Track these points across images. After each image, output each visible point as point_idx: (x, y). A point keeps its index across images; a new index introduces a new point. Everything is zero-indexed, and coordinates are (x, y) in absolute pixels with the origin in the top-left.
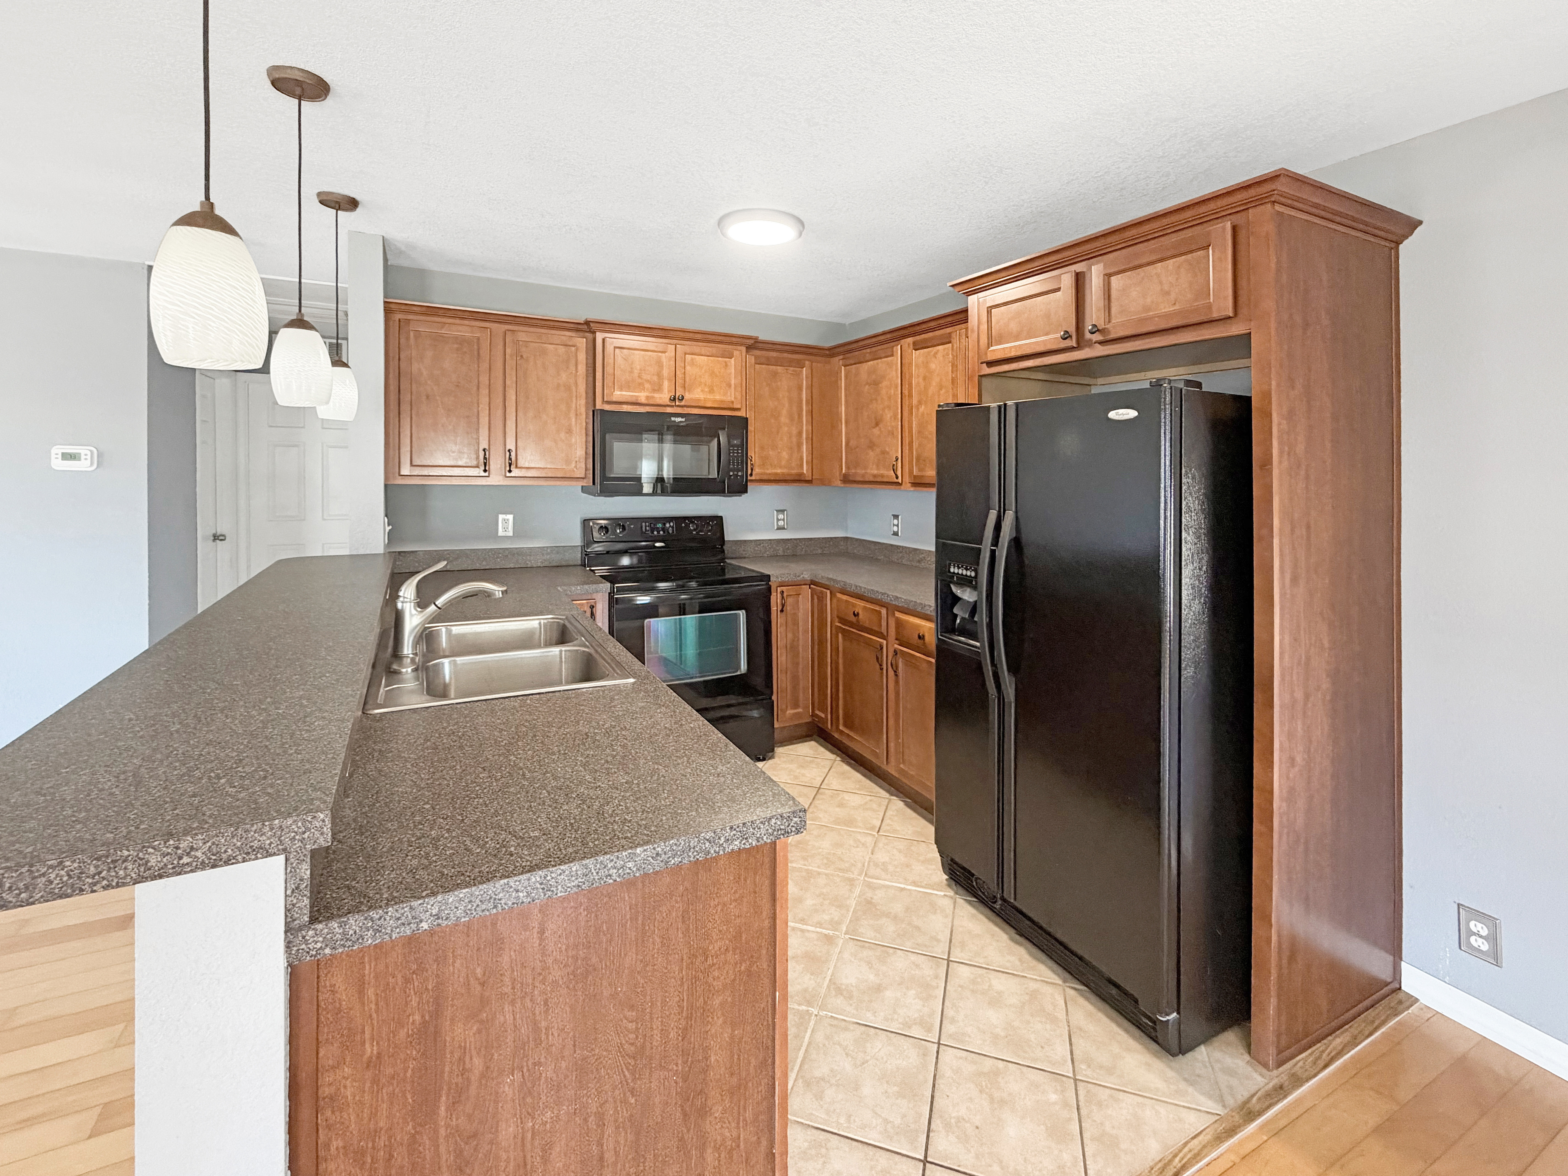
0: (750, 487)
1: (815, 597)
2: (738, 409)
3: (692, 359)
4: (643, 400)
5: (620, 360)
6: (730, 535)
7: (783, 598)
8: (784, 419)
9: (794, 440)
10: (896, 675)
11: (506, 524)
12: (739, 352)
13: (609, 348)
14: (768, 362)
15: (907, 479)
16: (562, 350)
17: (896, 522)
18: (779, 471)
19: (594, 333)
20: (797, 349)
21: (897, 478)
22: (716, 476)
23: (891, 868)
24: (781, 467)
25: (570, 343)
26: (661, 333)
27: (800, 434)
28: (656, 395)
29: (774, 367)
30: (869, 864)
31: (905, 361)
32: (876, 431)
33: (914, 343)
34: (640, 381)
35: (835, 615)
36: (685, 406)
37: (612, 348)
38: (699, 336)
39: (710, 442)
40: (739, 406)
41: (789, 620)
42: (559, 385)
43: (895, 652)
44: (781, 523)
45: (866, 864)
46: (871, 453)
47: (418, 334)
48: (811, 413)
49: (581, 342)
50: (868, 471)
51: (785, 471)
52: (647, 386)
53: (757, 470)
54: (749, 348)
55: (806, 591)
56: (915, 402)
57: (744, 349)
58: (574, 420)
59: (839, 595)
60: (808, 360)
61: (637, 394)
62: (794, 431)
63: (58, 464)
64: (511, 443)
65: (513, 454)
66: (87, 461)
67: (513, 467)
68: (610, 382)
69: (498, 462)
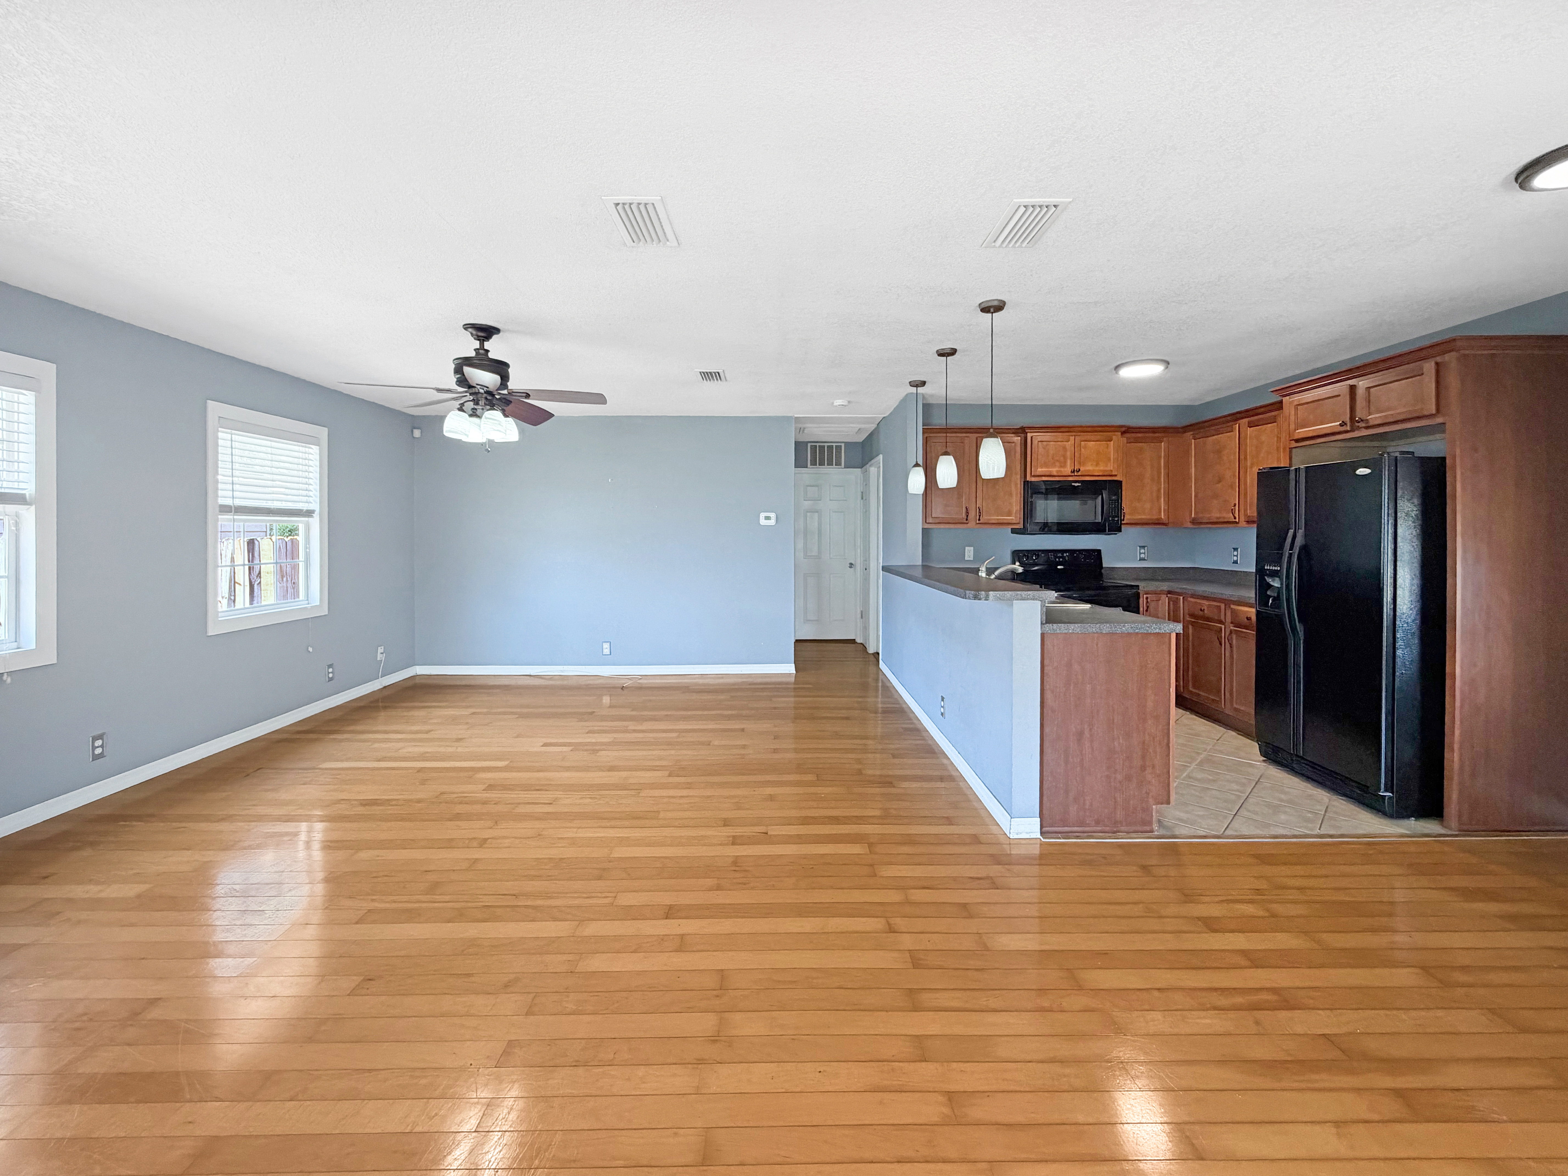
0: (1123, 529)
1: (1171, 603)
2: (1116, 475)
3: (1085, 445)
4: (1055, 474)
5: (1041, 450)
6: (1106, 564)
7: (1147, 602)
8: (1147, 480)
9: (1155, 494)
10: (1231, 647)
11: (969, 553)
12: (1117, 437)
13: (1035, 442)
14: (1136, 441)
15: (1242, 518)
16: (1006, 446)
17: (1235, 553)
18: (1143, 517)
19: (1027, 433)
20: (1157, 430)
21: (1235, 518)
22: (1100, 521)
23: (1225, 752)
24: (1145, 514)
25: (1011, 441)
26: (1067, 429)
27: (1159, 490)
28: (1062, 469)
29: (1140, 443)
31: (1242, 435)
32: (1219, 485)
33: (1249, 423)
34: (1053, 461)
35: (1186, 611)
36: (1082, 476)
37: (1037, 442)
38: (1089, 429)
39: (1096, 499)
40: (1116, 473)
43: (1231, 632)
44: (1143, 556)
46: (1215, 502)
48: (1168, 475)
49: (1019, 440)
50: (1213, 515)
51: (1148, 517)
52: (1057, 464)
53: (1127, 517)
54: (1123, 433)
55: (1165, 599)
56: (1249, 464)
57: (1120, 433)
58: (1014, 488)
59: (1190, 599)
60: (1167, 436)
61: (1050, 470)
62: (1155, 488)
63: (763, 522)
64: (979, 503)
65: (981, 510)
66: (773, 520)
67: (981, 517)
68: (1034, 462)
69: (973, 515)
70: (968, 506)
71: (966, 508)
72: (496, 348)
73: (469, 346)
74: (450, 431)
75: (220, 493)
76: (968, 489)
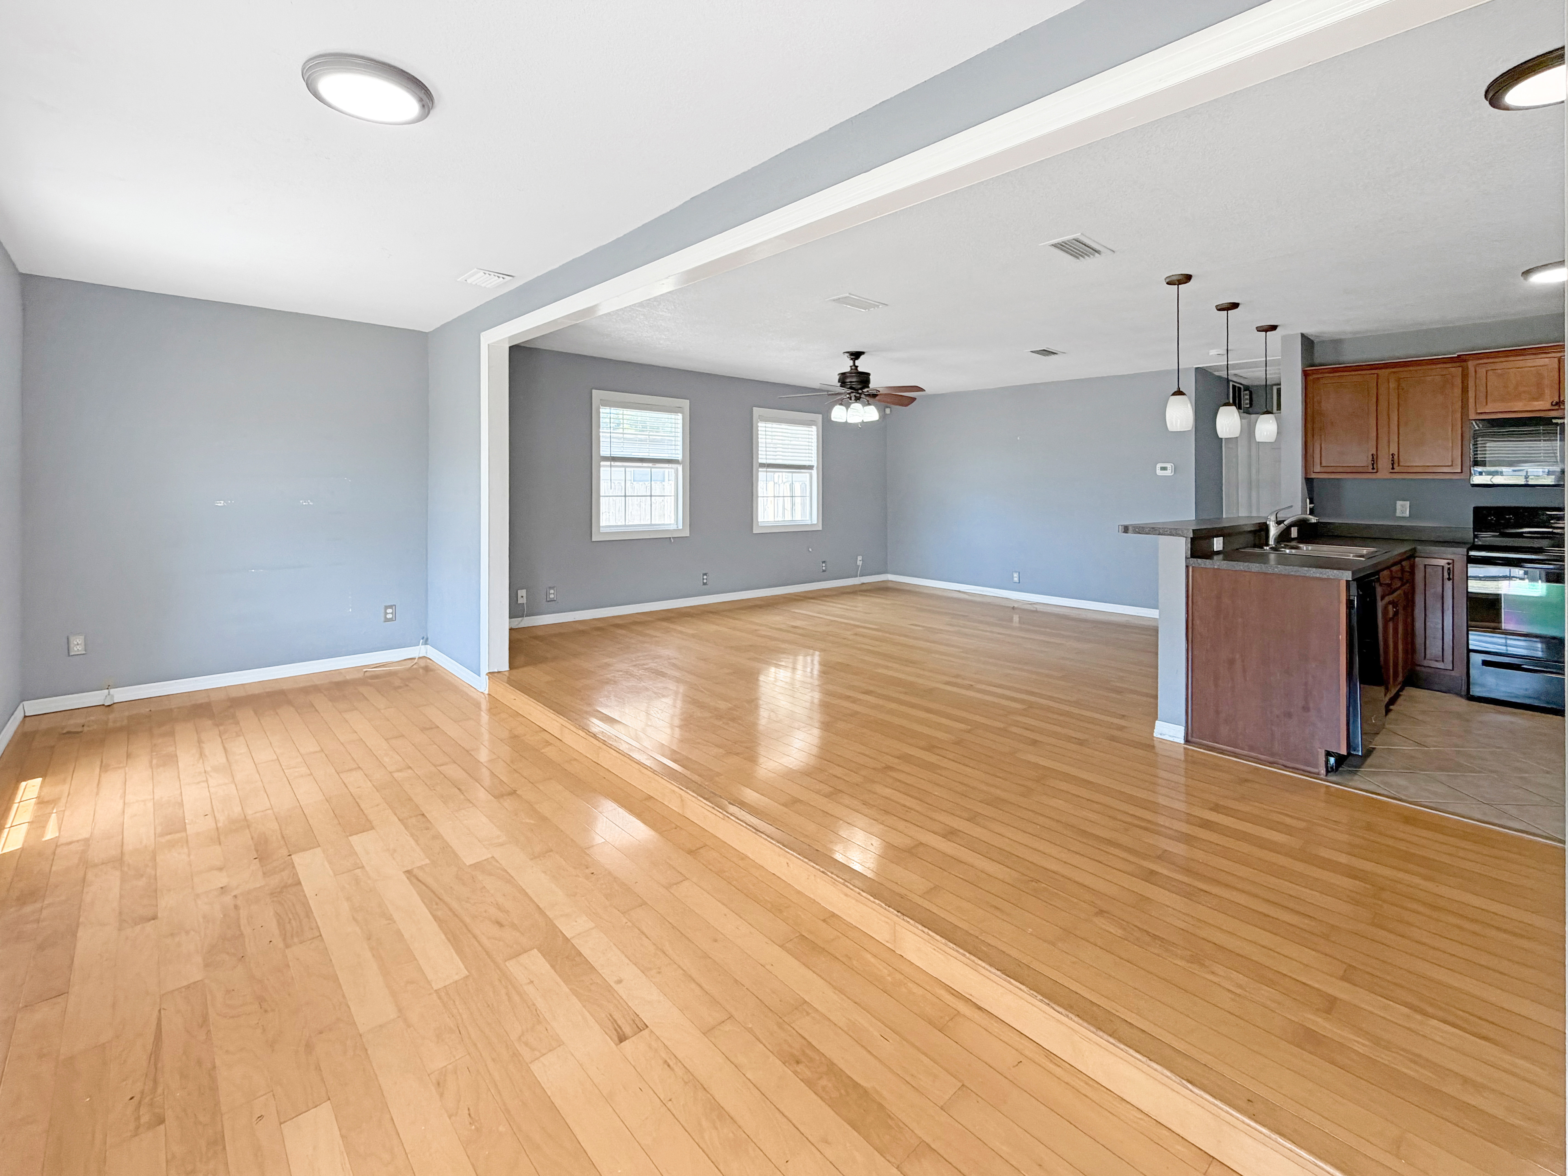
5: (1493, 380)
11: (1402, 508)
13: (1482, 372)
16: (1438, 378)
19: (1465, 362)
25: (1446, 373)
28: (1535, 403)
34: (1516, 393)
37: (1484, 370)
49: (1457, 371)
52: (1524, 396)
58: (1450, 429)
61: (1512, 404)
63: (1159, 472)
64: (1394, 449)
65: (1396, 457)
66: (1170, 471)
67: (1396, 466)
68: (1482, 396)
69: (1384, 463)
70: (1375, 453)
71: (1372, 455)
72: (863, 365)
73: (846, 365)
74: (836, 418)
75: (760, 456)
76: (1375, 434)
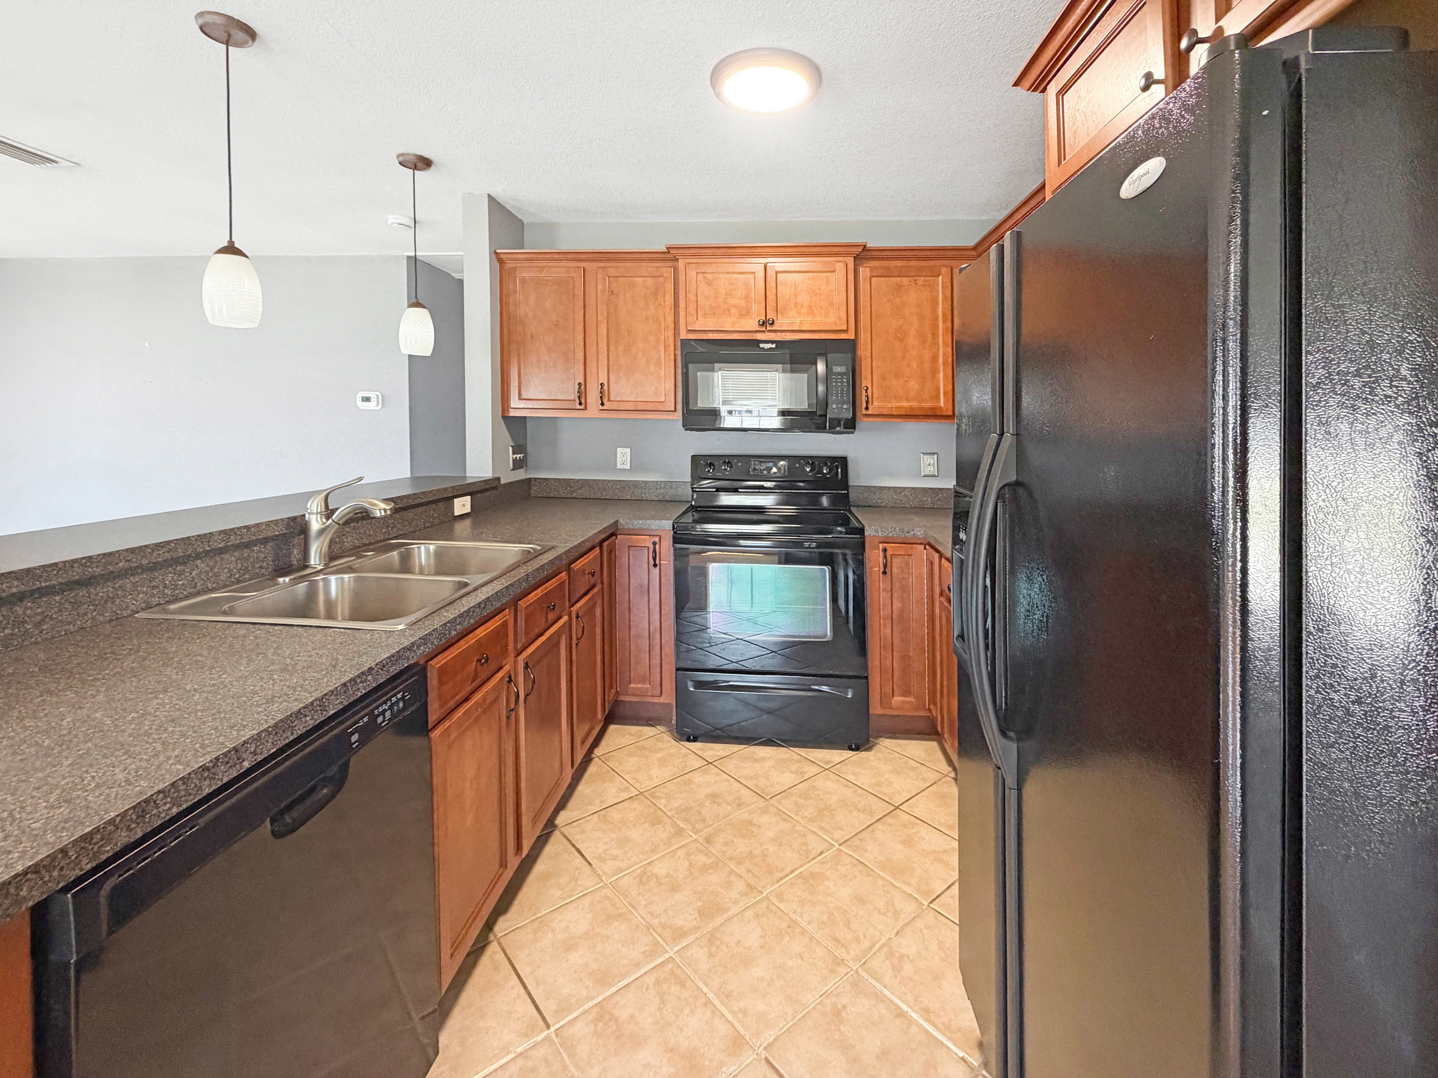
0: (861, 423)
1: (929, 561)
2: (844, 331)
3: (788, 277)
4: (730, 327)
5: (702, 287)
6: (857, 479)
7: (885, 557)
8: (912, 340)
9: (927, 365)
11: (623, 457)
12: (844, 264)
13: (691, 275)
14: (889, 273)
16: (650, 281)
18: (905, 404)
19: (676, 259)
20: (928, 253)
22: (815, 409)
23: (908, 968)
24: (908, 400)
25: (658, 274)
26: (750, 253)
27: (935, 358)
28: (744, 321)
29: (899, 279)
30: (881, 947)
34: (726, 307)
35: (941, 587)
36: (778, 331)
37: (694, 274)
38: (793, 251)
39: (809, 370)
40: (845, 328)
41: (897, 585)
42: (647, 318)
44: (930, 469)
45: (877, 946)
47: (523, 281)
49: (667, 271)
51: (914, 404)
52: (734, 311)
53: (872, 404)
54: (857, 258)
55: (921, 554)
57: (850, 260)
58: (663, 352)
59: (943, 561)
60: (944, 266)
61: (722, 320)
62: (927, 355)
63: (362, 403)
64: (603, 379)
65: (606, 387)
66: (375, 403)
67: (605, 400)
68: (692, 310)
69: (593, 396)
70: (582, 382)
71: (579, 384)
76: (582, 355)
